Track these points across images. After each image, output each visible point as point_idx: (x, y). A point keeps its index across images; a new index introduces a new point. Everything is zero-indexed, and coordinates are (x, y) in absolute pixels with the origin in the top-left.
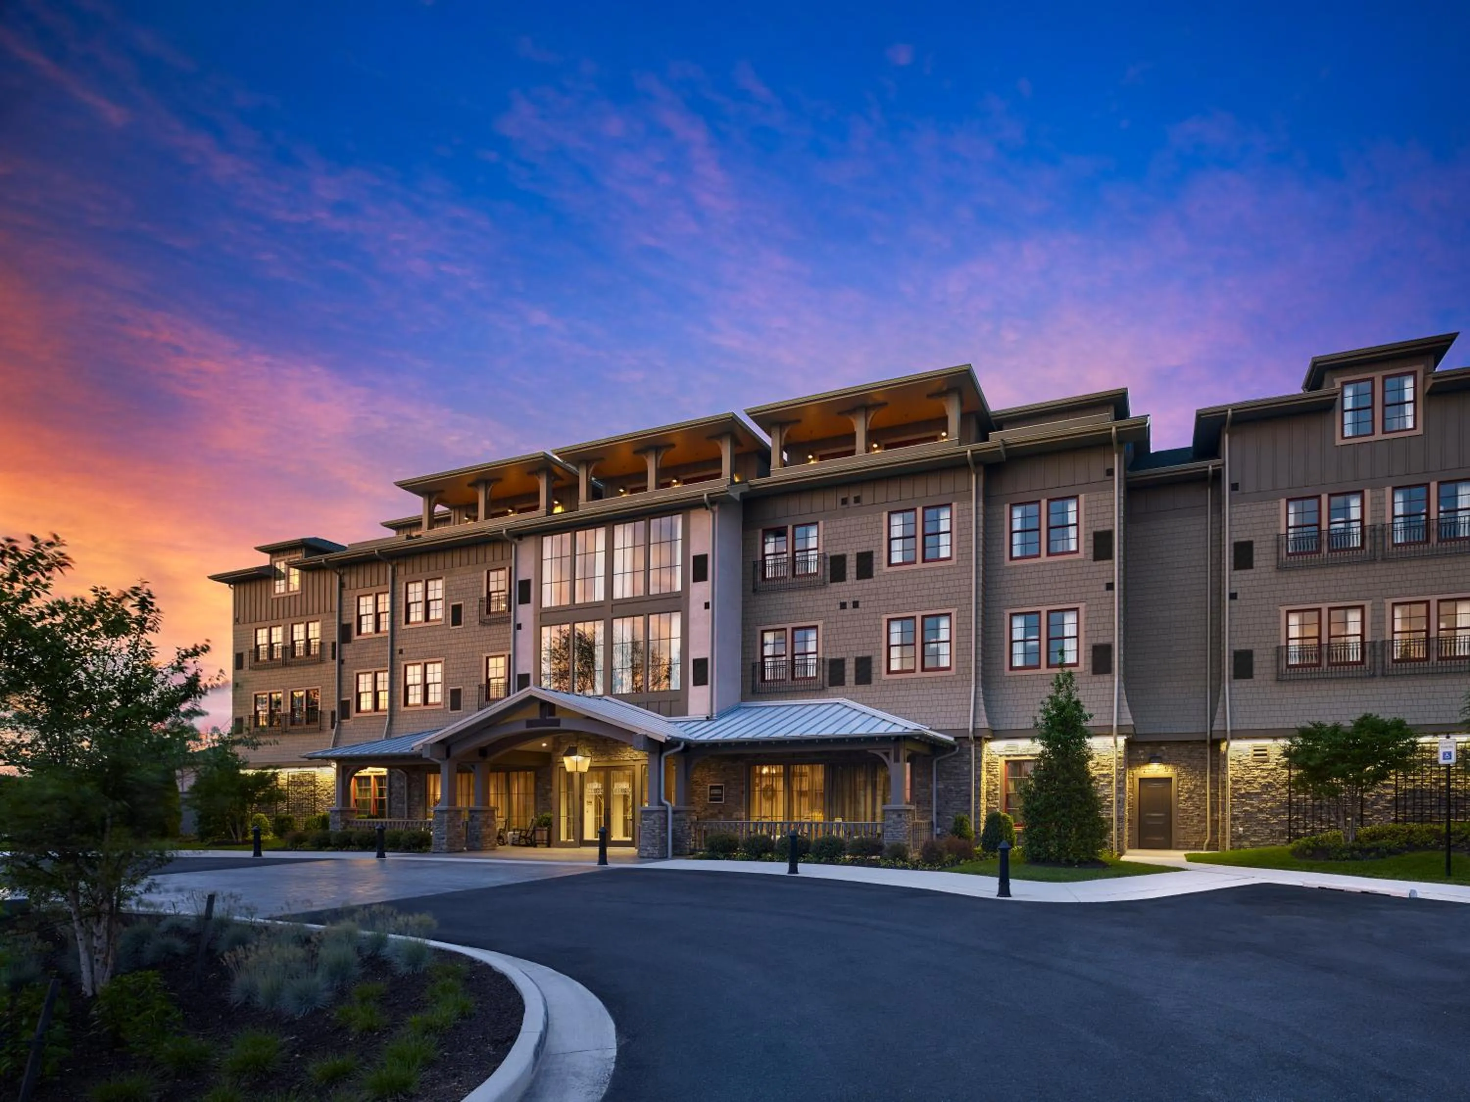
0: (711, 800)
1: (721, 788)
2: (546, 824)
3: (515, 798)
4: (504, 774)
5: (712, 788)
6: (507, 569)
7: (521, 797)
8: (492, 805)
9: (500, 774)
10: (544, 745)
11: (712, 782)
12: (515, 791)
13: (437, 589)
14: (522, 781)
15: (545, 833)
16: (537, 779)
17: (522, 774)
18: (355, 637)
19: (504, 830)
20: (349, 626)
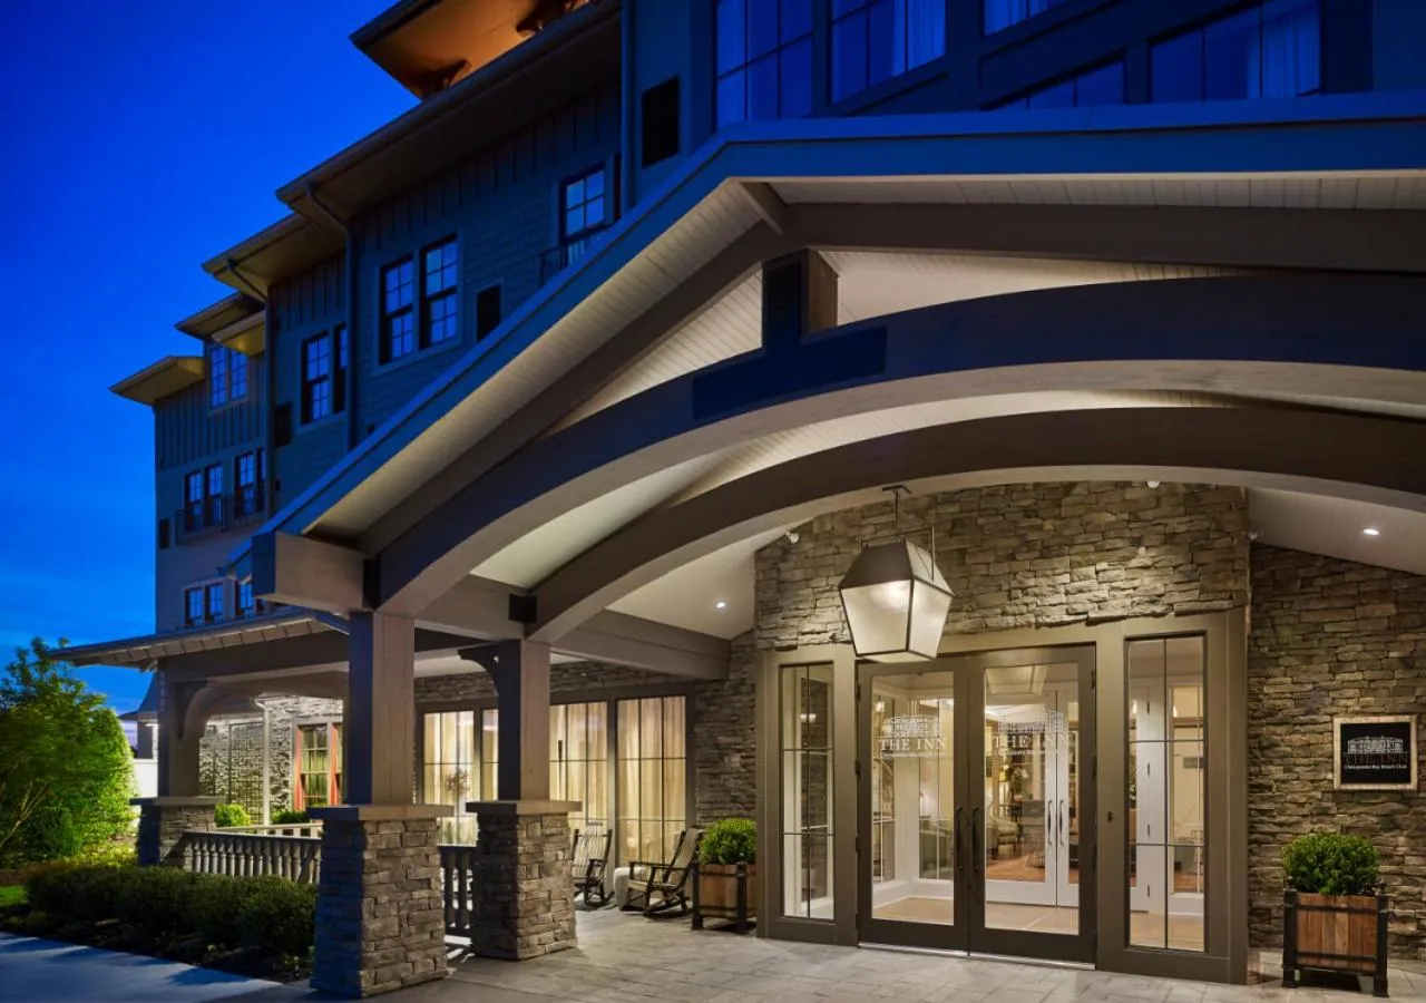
0: (1347, 777)
1: (1400, 731)
2: (732, 857)
3: (632, 769)
4: (603, 706)
5: (1349, 732)
6: (610, 165)
7: (649, 766)
8: (557, 794)
9: (594, 706)
10: (721, 605)
11: (1347, 711)
12: (631, 747)
13: (443, 268)
14: (650, 725)
15: (731, 884)
16: (693, 719)
17: (651, 704)
18: (300, 430)
19: (603, 862)
20: (287, 408)
